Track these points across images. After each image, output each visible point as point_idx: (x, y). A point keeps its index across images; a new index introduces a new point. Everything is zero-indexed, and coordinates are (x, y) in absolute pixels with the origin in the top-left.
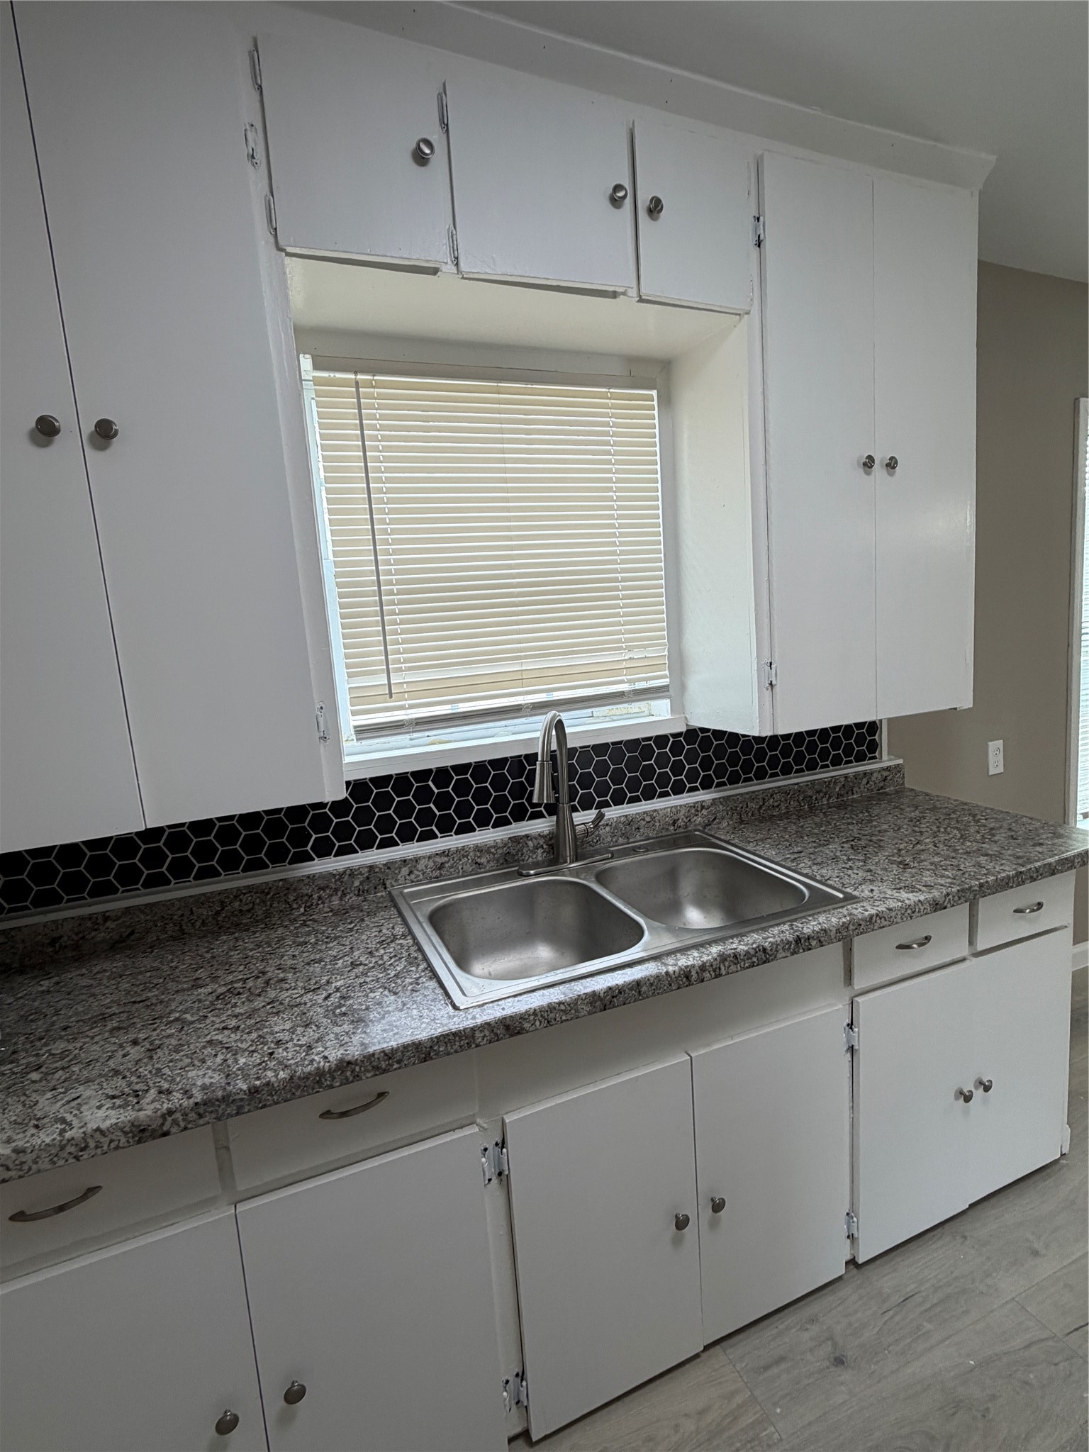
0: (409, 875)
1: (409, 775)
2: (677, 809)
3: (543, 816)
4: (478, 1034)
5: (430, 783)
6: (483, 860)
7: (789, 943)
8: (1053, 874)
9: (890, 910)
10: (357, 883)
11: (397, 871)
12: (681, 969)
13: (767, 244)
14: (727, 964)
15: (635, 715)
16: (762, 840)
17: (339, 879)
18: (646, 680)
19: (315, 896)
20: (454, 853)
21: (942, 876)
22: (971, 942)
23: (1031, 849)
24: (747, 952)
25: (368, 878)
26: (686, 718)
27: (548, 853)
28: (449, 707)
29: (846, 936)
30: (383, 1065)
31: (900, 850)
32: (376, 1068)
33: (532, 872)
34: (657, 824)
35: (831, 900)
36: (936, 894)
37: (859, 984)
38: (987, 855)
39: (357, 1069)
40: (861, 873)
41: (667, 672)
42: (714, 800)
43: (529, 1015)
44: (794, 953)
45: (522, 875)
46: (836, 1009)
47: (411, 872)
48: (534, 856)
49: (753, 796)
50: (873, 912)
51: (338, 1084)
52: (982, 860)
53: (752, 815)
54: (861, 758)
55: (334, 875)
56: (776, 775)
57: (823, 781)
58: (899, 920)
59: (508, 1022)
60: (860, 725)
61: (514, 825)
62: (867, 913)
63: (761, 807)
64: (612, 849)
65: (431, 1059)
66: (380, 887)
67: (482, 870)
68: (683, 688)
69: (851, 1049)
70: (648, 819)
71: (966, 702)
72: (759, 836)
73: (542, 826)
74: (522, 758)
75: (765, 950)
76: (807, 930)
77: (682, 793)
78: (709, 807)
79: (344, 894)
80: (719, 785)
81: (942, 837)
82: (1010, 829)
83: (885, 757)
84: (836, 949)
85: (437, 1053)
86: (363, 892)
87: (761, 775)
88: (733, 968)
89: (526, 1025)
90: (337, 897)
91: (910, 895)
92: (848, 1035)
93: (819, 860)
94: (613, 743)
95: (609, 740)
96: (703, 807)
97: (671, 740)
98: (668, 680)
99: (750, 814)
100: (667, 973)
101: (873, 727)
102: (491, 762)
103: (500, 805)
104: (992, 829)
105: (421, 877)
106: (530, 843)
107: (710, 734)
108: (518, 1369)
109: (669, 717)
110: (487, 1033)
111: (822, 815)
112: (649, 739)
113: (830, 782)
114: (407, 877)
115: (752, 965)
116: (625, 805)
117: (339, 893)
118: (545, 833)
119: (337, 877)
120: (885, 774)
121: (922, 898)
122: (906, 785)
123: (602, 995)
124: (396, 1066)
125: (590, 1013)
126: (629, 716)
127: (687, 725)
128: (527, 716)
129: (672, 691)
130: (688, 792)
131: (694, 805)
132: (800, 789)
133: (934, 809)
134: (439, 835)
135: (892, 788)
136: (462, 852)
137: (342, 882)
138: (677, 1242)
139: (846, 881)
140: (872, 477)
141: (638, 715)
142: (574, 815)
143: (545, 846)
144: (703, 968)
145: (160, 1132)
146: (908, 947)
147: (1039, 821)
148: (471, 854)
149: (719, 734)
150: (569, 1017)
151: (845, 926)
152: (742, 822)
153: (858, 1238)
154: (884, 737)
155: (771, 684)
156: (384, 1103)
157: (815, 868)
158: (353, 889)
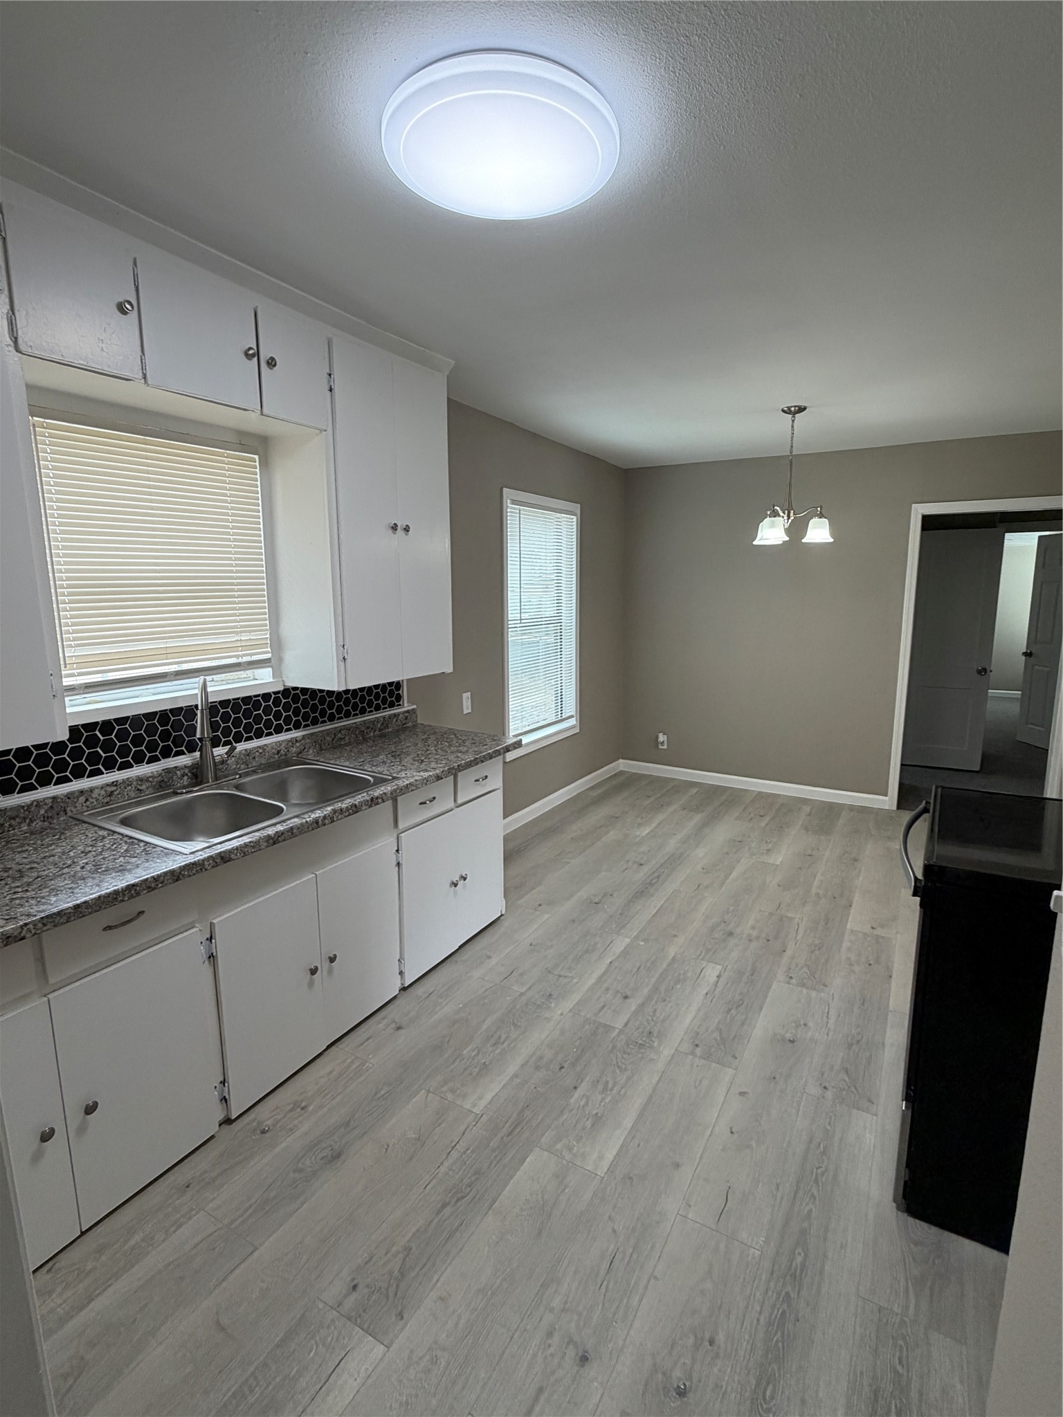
0: (85, 802)
1: (80, 727)
2: (280, 743)
3: (184, 754)
4: (206, 863)
5: (97, 732)
6: (143, 787)
7: (368, 801)
8: (491, 758)
9: (416, 780)
10: (42, 812)
11: (75, 800)
12: (313, 819)
13: (336, 390)
14: (337, 814)
15: (244, 680)
16: (339, 758)
17: (27, 810)
18: (251, 655)
19: (7, 825)
20: (120, 784)
21: (441, 763)
22: (455, 800)
23: (481, 747)
24: (347, 807)
25: (51, 807)
26: (283, 681)
27: (192, 779)
28: (100, 675)
29: (394, 797)
30: (153, 885)
31: (418, 755)
32: (149, 887)
33: (184, 791)
34: (267, 754)
35: (386, 780)
36: (438, 771)
37: (401, 826)
38: (461, 752)
39: (138, 888)
40: (399, 767)
41: (269, 649)
42: (303, 736)
43: (234, 850)
44: (370, 806)
45: (177, 793)
46: (388, 842)
47: (87, 800)
48: (182, 782)
49: (328, 732)
50: (408, 782)
51: (126, 899)
52: (459, 754)
53: (328, 745)
54: (392, 705)
55: (23, 807)
56: (341, 718)
57: (370, 721)
58: (420, 786)
59: (223, 855)
60: (391, 684)
61: (163, 761)
62: (405, 784)
63: (333, 739)
64: (240, 772)
65: (180, 879)
66: (62, 813)
67: (143, 795)
68: (281, 660)
69: (398, 864)
70: (261, 751)
71: (449, 669)
72: (335, 756)
73: (185, 760)
74: (168, 711)
75: (356, 805)
76: (376, 794)
77: (281, 732)
78: (300, 741)
79: (31, 821)
80: (306, 726)
81: (440, 746)
82: (473, 740)
83: (406, 705)
84: (389, 803)
85: (184, 875)
86: (48, 818)
87: (332, 718)
88: (340, 817)
89: (233, 856)
90: (26, 824)
91: (425, 773)
92: (397, 856)
93: (375, 764)
94: (234, 699)
95: (231, 697)
96: (297, 741)
97: (273, 696)
98: (270, 655)
99: (327, 744)
100: (306, 821)
101: (398, 685)
102: (144, 715)
103: (152, 747)
104: (464, 740)
105: (95, 803)
106: (178, 773)
107: (298, 691)
108: (222, 1079)
109: (271, 680)
110: (211, 862)
111: (371, 742)
112: (258, 696)
113: (374, 721)
114: (84, 804)
115: (349, 815)
116: (242, 743)
117: (28, 821)
118: (189, 765)
119: (26, 808)
120: (407, 714)
121: (431, 774)
122: (419, 722)
123: (273, 836)
124: (160, 885)
125: (267, 847)
126: (240, 680)
127: (284, 686)
128: (172, 681)
129: (274, 663)
130: (285, 731)
131: (291, 740)
132: (357, 727)
133: (435, 733)
134: (105, 772)
135: (410, 724)
136: (127, 783)
137: (29, 812)
138: (311, 984)
139: (392, 771)
140: (397, 535)
141: (246, 679)
142: (214, 750)
143: (189, 774)
144: (325, 817)
145: (20, 937)
146: (425, 803)
147: (486, 734)
148: (135, 783)
149: (304, 691)
150: (255, 850)
151: (395, 791)
152: (322, 750)
153: (404, 973)
154: (405, 692)
155: (344, 658)
156: (142, 917)
157: (374, 768)
158: (39, 816)
